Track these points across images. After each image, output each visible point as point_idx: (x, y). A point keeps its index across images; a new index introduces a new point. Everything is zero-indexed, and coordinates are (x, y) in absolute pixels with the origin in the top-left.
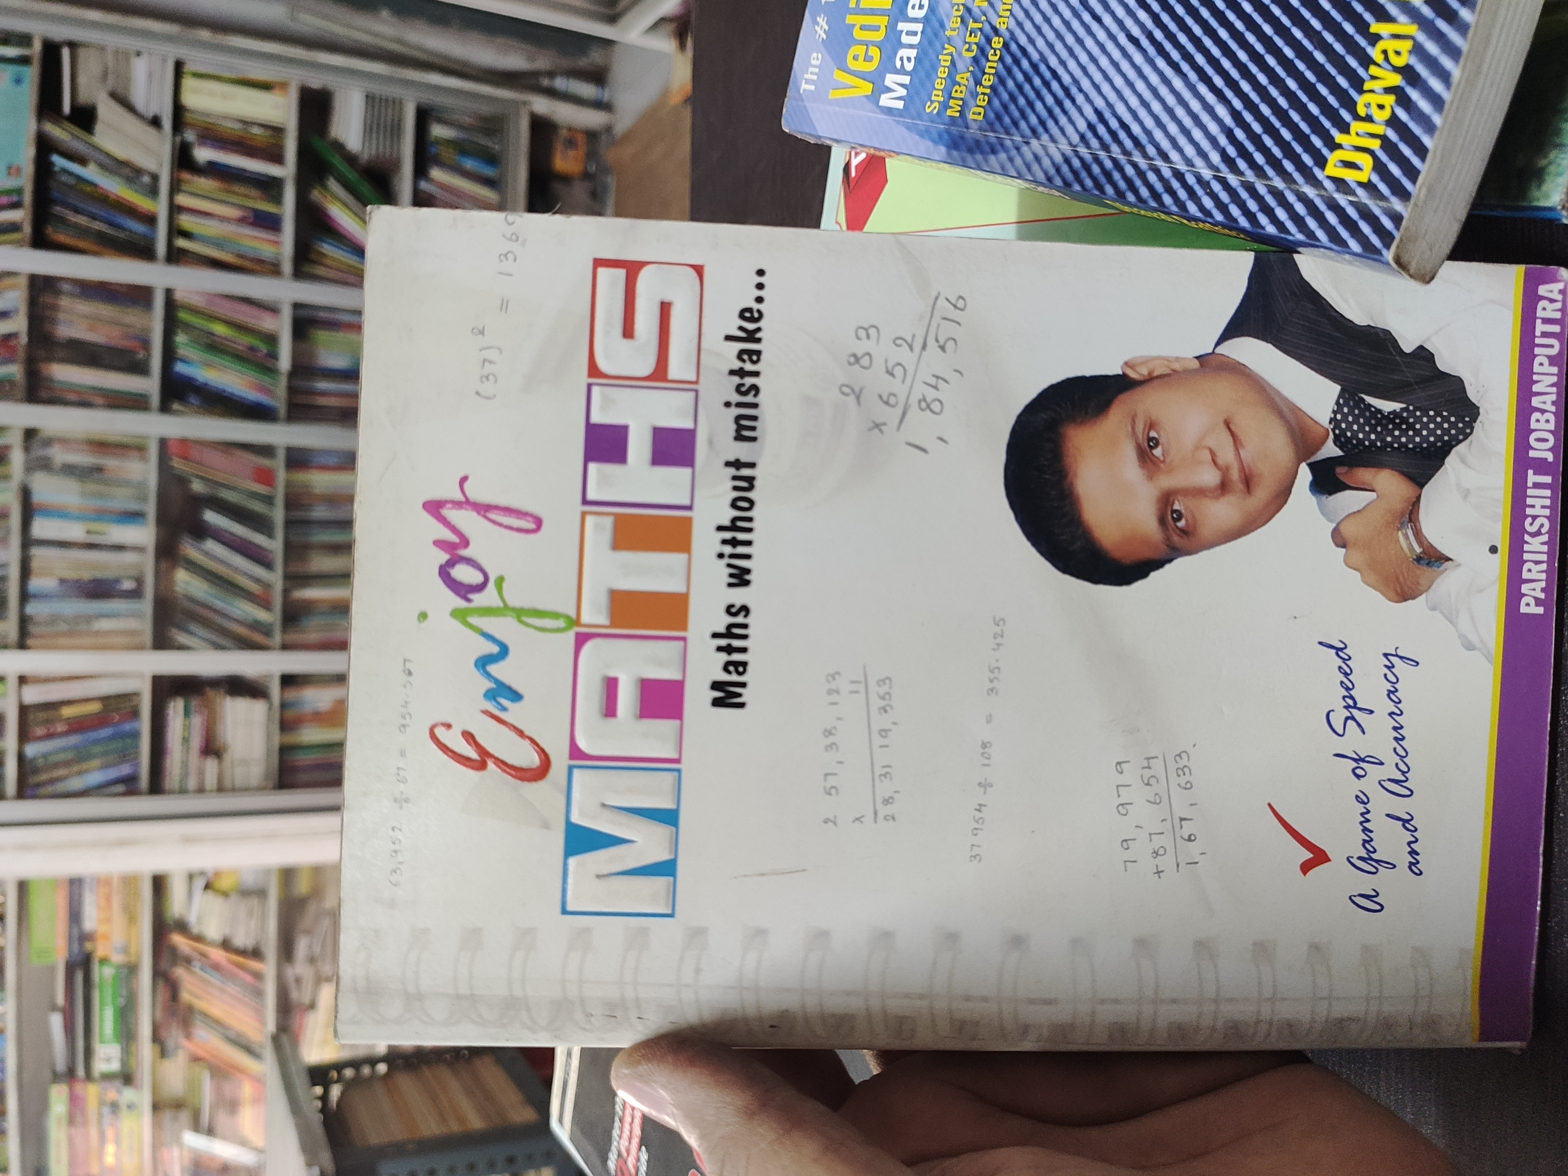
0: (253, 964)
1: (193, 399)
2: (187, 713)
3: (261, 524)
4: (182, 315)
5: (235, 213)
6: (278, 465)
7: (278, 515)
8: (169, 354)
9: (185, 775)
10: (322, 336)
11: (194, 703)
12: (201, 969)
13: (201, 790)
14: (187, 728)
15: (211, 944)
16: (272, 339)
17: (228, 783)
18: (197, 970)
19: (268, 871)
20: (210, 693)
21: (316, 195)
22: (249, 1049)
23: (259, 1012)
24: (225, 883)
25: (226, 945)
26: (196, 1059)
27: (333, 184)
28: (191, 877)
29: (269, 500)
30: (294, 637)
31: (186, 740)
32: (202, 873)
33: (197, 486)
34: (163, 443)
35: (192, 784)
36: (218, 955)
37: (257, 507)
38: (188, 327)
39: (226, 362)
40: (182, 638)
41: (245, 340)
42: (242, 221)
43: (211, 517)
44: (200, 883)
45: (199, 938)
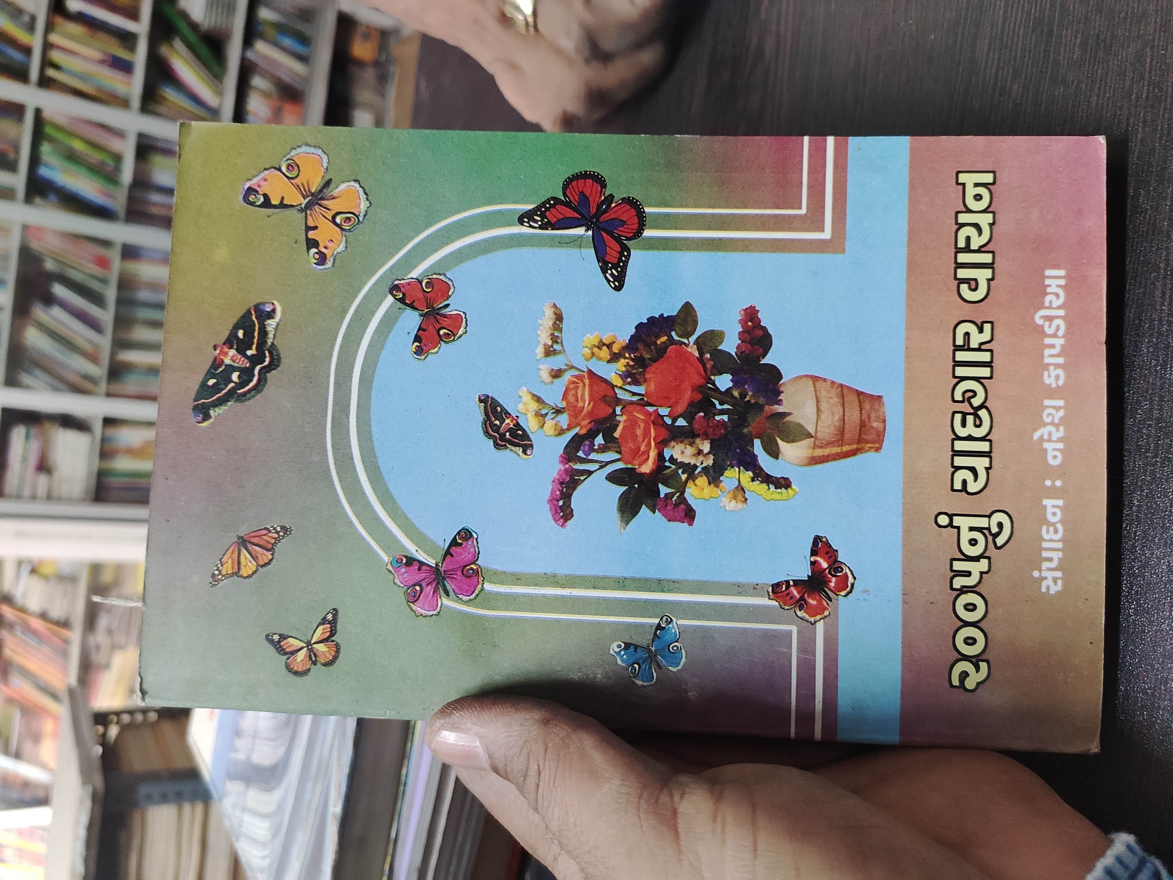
0: (65, 632)
1: (52, 197)
2: (27, 437)
3: (97, 299)
4: (48, 130)
5: (97, 55)
6: (115, 256)
7: (111, 294)
8: (35, 160)
9: (21, 486)
10: (158, 160)
11: (33, 431)
12: (23, 633)
13: (34, 497)
14: (26, 450)
15: (31, 614)
16: (118, 158)
17: (55, 494)
18: (19, 633)
19: (81, 565)
20: (48, 425)
21: (164, 50)
22: (54, 696)
23: (65, 669)
24: (46, 570)
25: (43, 616)
26: (10, 701)
27: (178, 44)
28: (20, 563)
29: (104, 281)
30: (116, 388)
31: (25, 459)
32: (30, 561)
33: (50, 265)
34: (25, 228)
35: (27, 492)
36: (37, 624)
37: (95, 285)
38: (51, 140)
39: (80, 170)
40: (26, 379)
42: (102, 62)
43: (59, 290)
44: (25, 569)
45: (22, 610)
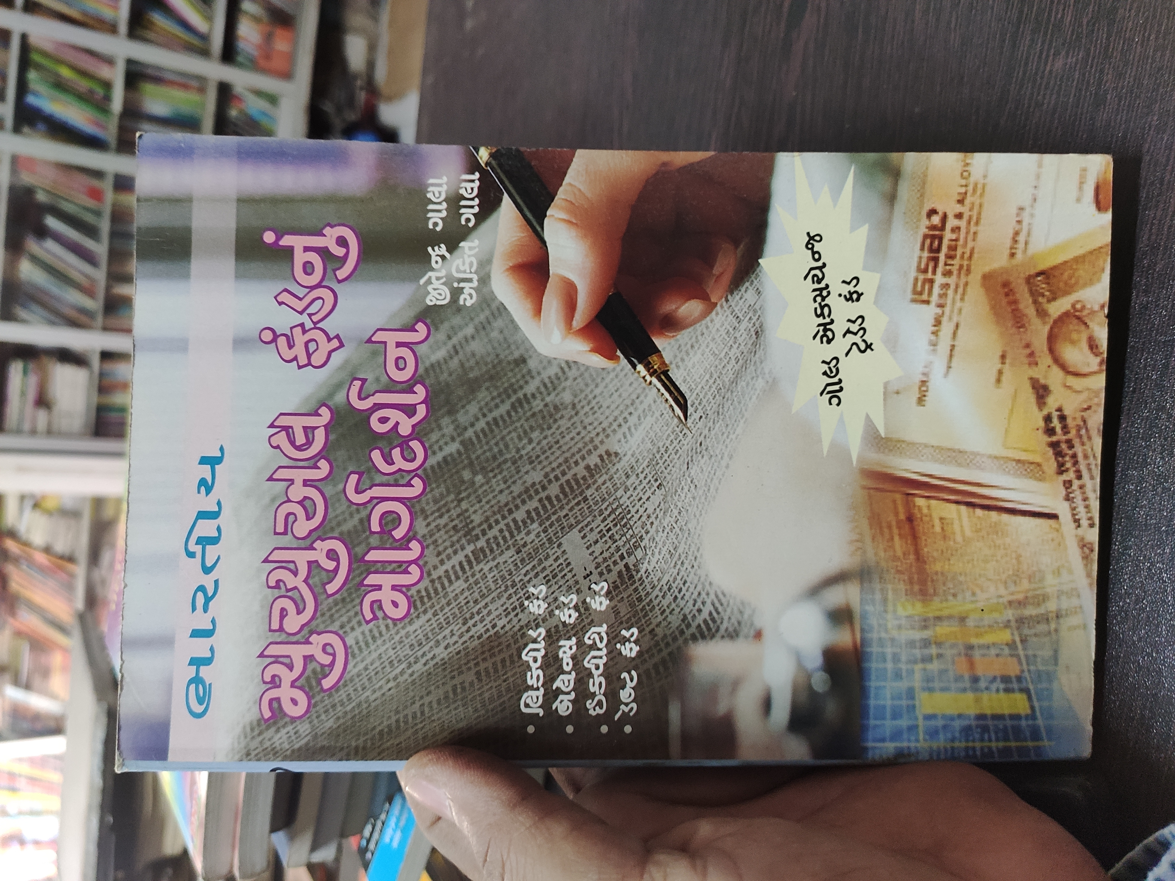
0: (70, 566)
1: (41, 126)
2: (25, 372)
3: (91, 231)
4: (35, 57)
6: (107, 186)
7: (105, 226)
8: (22, 88)
9: (21, 420)
10: (149, 89)
11: (31, 366)
12: (28, 567)
13: (33, 432)
14: (24, 384)
15: (35, 549)
16: (107, 85)
17: (55, 429)
18: (24, 567)
19: (83, 499)
20: (45, 360)
22: (61, 628)
24: (50, 504)
26: (19, 634)
28: (22, 498)
29: (98, 213)
30: (113, 322)
31: (23, 394)
32: (32, 496)
33: (41, 197)
34: (15, 158)
35: (27, 426)
36: (41, 558)
37: (89, 218)
38: (38, 67)
39: (70, 99)
40: (21, 313)
41: (84, 84)
43: (52, 222)
44: (28, 504)
45: (26, 544)
